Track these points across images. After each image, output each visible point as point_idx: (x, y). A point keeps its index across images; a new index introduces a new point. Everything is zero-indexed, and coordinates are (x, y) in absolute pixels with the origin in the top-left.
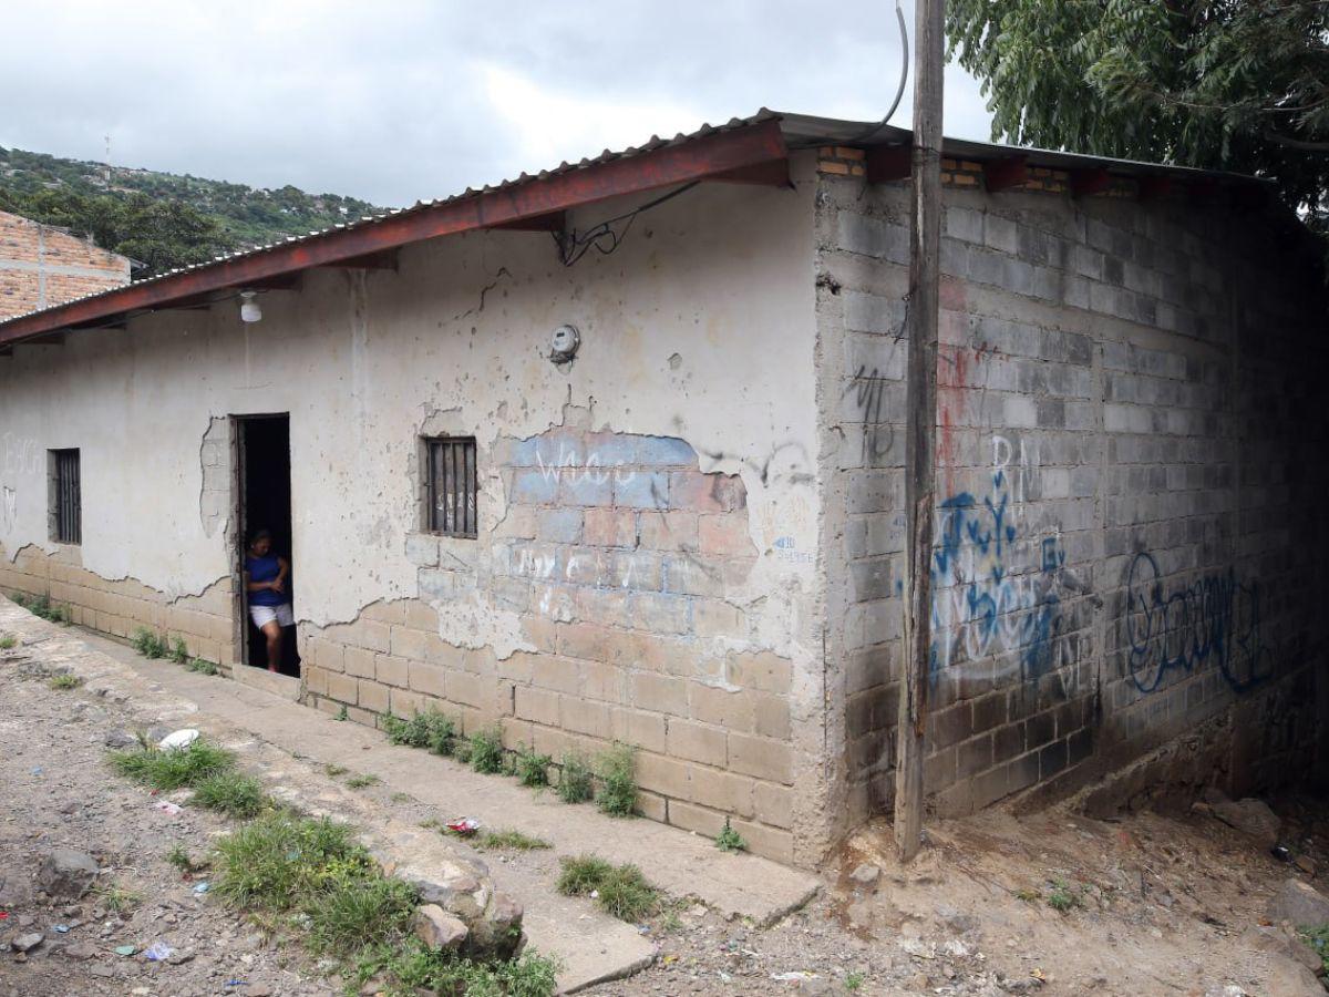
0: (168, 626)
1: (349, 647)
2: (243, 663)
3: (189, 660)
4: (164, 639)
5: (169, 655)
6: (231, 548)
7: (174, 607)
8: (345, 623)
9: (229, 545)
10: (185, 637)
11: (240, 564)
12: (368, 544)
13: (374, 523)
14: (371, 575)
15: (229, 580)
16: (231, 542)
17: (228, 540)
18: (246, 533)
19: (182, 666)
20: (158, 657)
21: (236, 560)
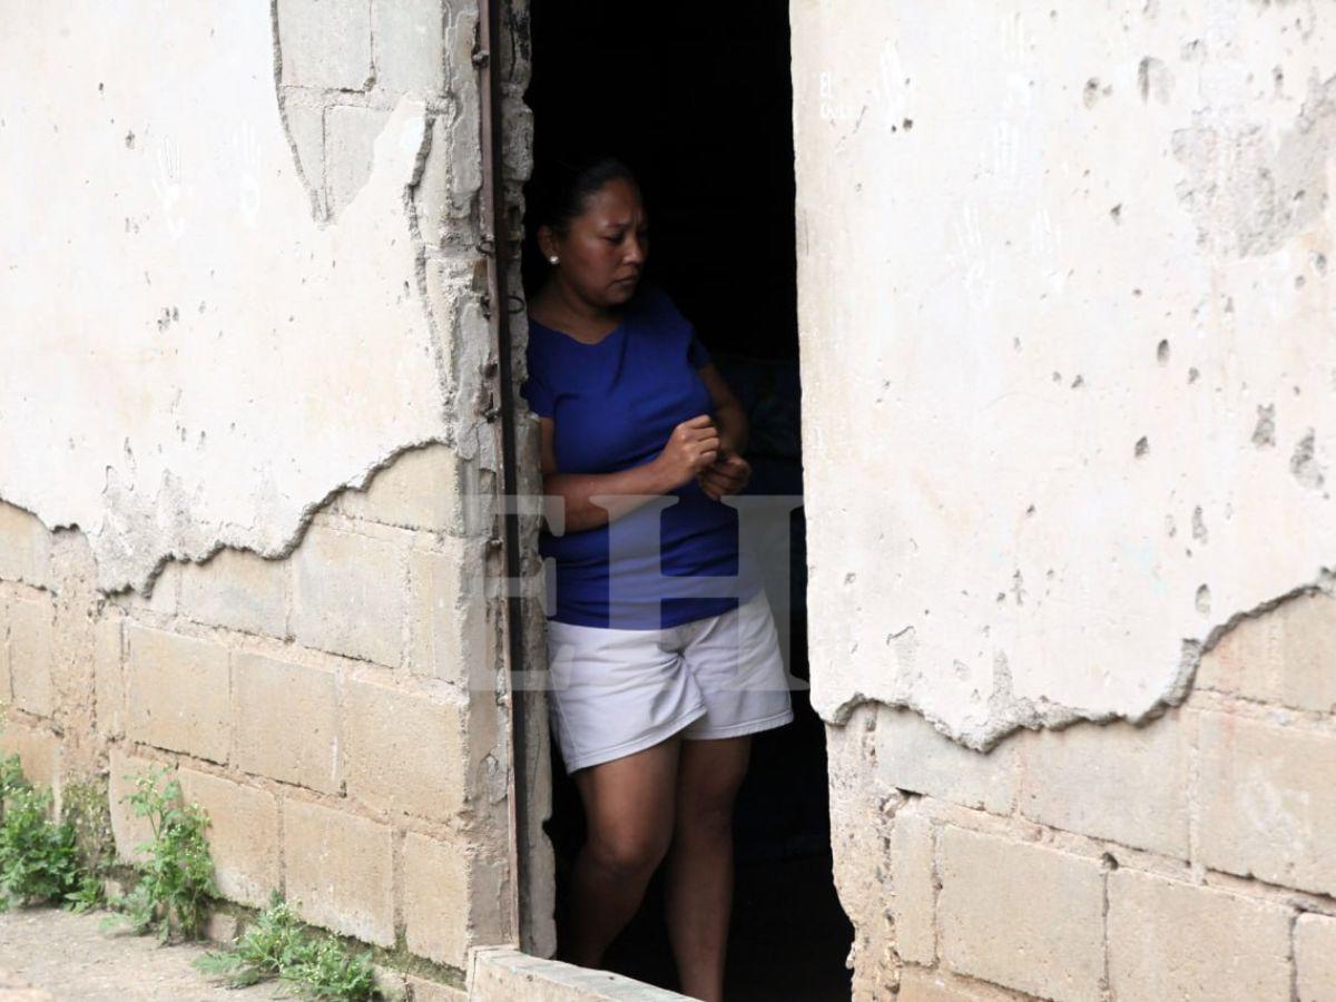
0: (110, 723)
1: (1131, 866)
2: (527, 946)
3: (223, 926)
4: (87, 798)
5: (113, 889)
6: (453, 276)
7: (141, 618)
8: (1114, 720)
9: (436, 260)
10: (202, 792)
11: (500, 370)
12: (1247, 244)
13: (1280, 119)
14: (1263, 436)
15: (441, 465)
16: (450, 244)
17: (433, 231)
18: (528, 188)
19: (196, 953)
20: (57, 901)
21: (481, 345)
